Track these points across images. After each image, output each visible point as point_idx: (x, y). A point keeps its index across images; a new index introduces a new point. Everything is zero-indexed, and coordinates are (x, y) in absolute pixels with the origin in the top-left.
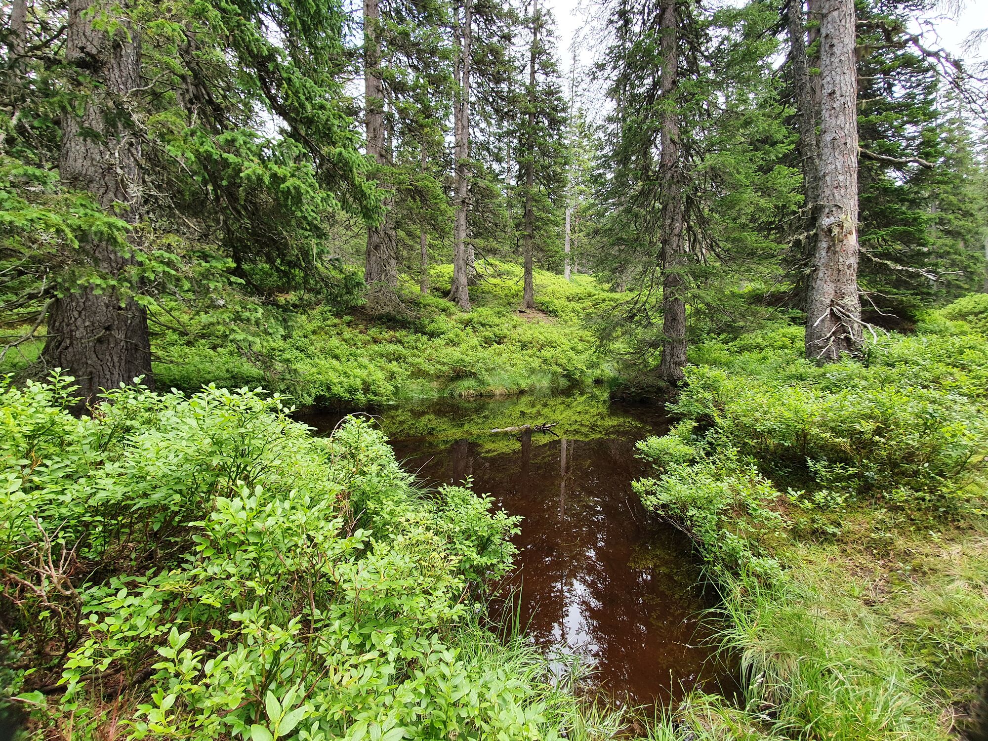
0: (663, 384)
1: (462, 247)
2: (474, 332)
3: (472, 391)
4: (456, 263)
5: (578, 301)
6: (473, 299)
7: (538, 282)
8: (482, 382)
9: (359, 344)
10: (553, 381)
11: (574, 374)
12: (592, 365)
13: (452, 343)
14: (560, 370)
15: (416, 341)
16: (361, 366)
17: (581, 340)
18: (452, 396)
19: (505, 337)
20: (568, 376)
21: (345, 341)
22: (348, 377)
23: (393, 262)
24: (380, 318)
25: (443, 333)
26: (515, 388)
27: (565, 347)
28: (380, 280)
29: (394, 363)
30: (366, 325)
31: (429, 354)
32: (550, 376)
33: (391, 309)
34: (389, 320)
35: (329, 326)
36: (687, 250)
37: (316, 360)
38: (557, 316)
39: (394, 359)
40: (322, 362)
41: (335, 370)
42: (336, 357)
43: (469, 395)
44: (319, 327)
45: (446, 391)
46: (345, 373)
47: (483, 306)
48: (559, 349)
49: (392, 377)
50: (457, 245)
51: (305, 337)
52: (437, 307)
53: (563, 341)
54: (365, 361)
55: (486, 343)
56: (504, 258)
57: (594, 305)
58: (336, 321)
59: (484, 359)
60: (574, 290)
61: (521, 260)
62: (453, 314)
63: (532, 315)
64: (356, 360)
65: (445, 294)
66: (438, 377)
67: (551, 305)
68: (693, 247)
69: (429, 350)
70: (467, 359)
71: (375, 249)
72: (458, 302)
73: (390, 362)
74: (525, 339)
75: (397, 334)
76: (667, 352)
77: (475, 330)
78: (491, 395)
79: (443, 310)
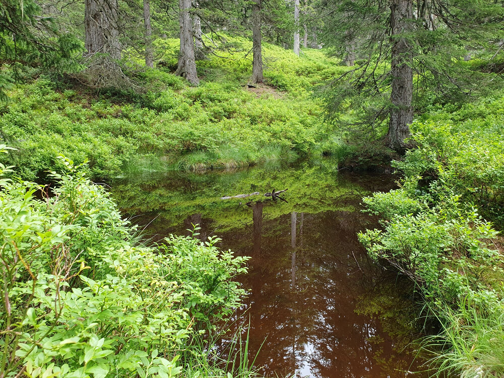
0: (389, 152)
1: (188, 17)
2: (204, 107)
3: (202, 165)
4: (182, 36)
5: (307, 75)
6: (201, 74)
7: (267, 56)
8: (212, 156)
9: (83, 118)
10: (282, 154)
11: (303, 147)
12: (321, 138)
13: (180, 117)
14: (289, 143)
15: (143, 115)
16: (85, 140)
17: (310, 114)
18: (183, 171)
19: (234, 112)
20: (297, 149)
21: (68, 115)
22: (72, 151)
23: (114, 32)
24: (104, 92)
25: (171, 107)
26: (245, 160)
27: (294, 121)
28: (102, 51)
29: (121, 137)
30: (89, 100)
31: (158, 129)
32: (279, 149)
33: (116, 84)
34: (114, 94)
35: (49, 101)
36: (416, 16)
37: (37, 134)
38: (286, 91)
39: (120, 134)
40: (44, 137)
41: (58, 144)
42: (59, 132)
43: (200, 169)
44: (38, 102)
45: (176, 165)
46: (69, 147)
47: (212, 81)
48: (288, 123)
49: (119, 151)
50: (182, 15)
51: (23, 112)
52: (164, 81)
53: (292, 115)
54: (90, 135)
55: (216, 118)
56: (232, 31)
57: (324, 79)
58: (57, 95)
59: (214, 132)
60: (304, 64)
61: (250, 33)
62: (181, 89)
63: (261, 90)
64: (80, 135)
65: (173, 69)
66: (168, 152)
67: (280, 79)
68: (421, 13)
69: (157, 125)
70: (196, 133)
71: (95, 18)
72: (186, 76)
73: (117, 136)
74: (254, 113)
75: (123, 109)
76: (394, 121)
77: (204, 106)
78: (222, 168)
79: (170, 85)
